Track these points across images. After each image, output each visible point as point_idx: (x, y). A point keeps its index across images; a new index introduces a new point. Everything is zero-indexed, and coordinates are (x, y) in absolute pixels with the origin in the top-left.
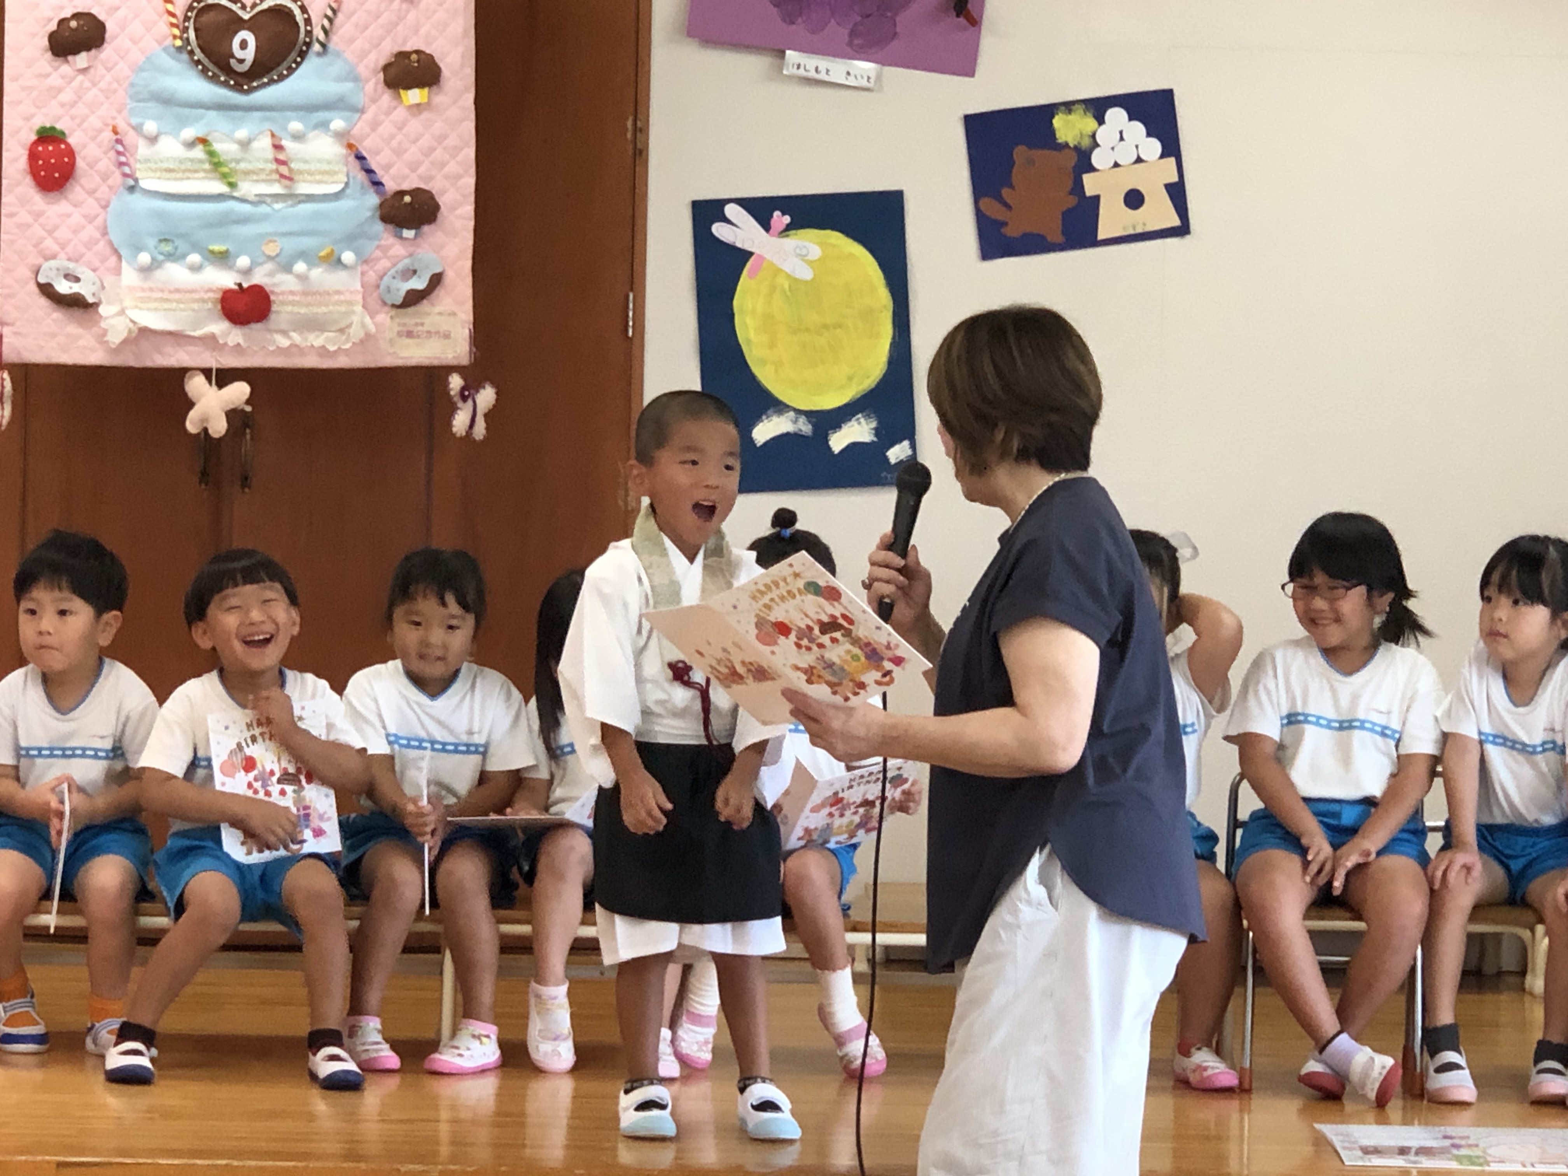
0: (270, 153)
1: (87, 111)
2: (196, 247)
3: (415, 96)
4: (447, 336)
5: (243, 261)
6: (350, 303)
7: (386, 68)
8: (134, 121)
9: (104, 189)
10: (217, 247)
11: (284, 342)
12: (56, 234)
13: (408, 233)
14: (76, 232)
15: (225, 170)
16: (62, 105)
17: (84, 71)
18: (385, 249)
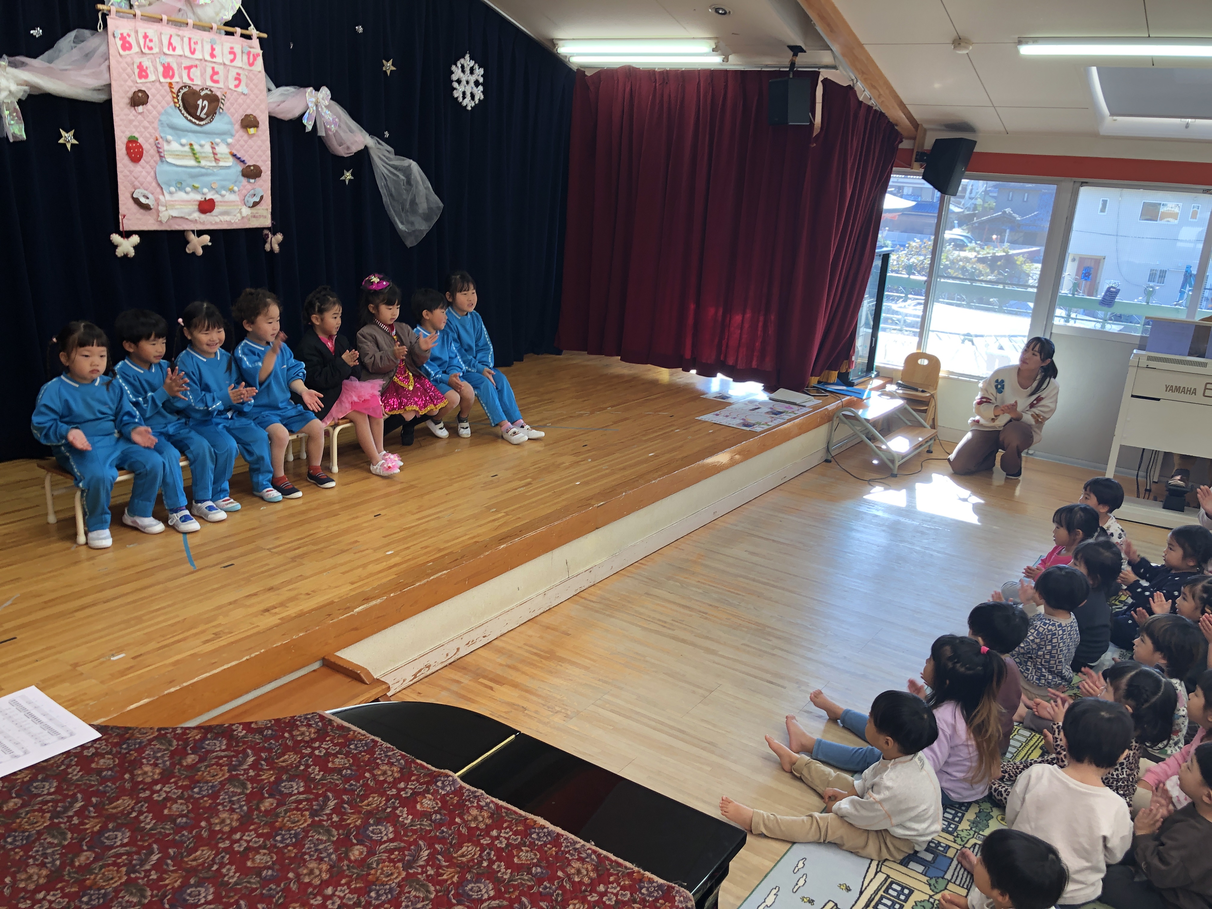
0: (210, 150)
1: (143, 130)
2: (188, 186)
3: (252, 131)
4: (265, 217)
5: (205, 190)
6: (238, 205)
7: (242, 120)
8: (162, 135)
9: (152, 161)
10: (197, 185)
11: (217, 219)
12: (140, 179)
13: (252, 181)
14: (145, 178)
15: (197, 156)
16: (136, 127)
17: (140, 114)
18: (244, 186)
